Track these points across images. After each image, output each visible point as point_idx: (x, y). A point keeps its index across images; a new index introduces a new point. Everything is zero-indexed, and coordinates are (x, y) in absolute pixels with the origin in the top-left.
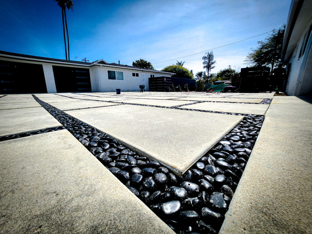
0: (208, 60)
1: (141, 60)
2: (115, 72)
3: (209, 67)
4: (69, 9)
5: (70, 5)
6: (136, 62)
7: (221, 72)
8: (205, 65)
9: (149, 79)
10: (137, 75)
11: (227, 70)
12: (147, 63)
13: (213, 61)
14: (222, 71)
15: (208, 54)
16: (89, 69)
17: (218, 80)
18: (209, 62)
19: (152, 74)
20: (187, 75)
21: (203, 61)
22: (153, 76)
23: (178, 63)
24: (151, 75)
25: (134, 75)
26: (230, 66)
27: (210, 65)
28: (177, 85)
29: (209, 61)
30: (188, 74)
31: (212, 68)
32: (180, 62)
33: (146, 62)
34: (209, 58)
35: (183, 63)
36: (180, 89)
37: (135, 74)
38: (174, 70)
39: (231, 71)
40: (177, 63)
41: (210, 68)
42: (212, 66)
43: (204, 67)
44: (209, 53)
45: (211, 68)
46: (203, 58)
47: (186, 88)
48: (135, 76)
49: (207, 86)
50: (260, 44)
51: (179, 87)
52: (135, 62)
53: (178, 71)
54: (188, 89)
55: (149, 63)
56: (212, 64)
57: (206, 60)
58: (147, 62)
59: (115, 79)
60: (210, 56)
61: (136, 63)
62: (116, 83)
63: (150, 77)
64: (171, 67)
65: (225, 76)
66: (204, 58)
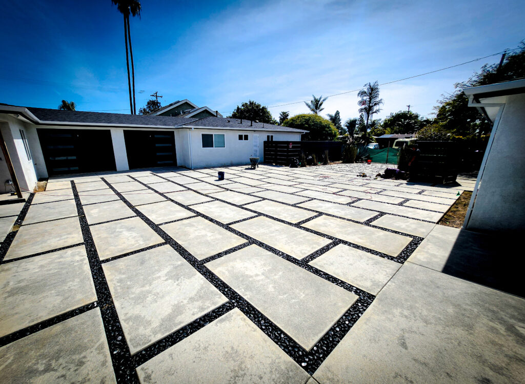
0: (368, 97)
1: (250, 102)
2: (212, 135)
3: (369, 110)
4: (134, 15)
5: (136, 9)
6: (243, 106)
7: (393, 117)
8: (363, 107)
9: (265, 142)
10: (246, 138)
11: (403, 114)
12: (261, 107)
13: (378, 100)
14: (394, 114)
15: (369, 87)
16: (173, 132)
17: (384, 133)
18: (370, 101)
19: (270, 135)
20: (327, 131)
21: (360, 99)
22: (272, 137)
23: (315, 99)
24: (268, 137)
25: (240, 137)
26: (409, 106)
27: (372, 106)
28: (310, 154)
29: (370, 99)
30: (330, 130)
31: (375, 112)
32: (318, 97)
33: (258, 106)
34: (371, 94)
35: (324, 100)
36: (315, 160)
37: (242, 136)
38: (307, 123)
39: (411, 116)
40: (313, 99)
41: (370, 112)
42: (375, 108)
43: (361, 110)
44: (372, 85)
45: (373, 113)
46: (359, 93)
47: (326, 158)
48: (242, 139)
49: (362, 151)
50: (458, 89)
51: (313, 157)
52: (240, 107)
53: (313, 125)
54: (328, 159)
55: (263, 108)
56: (375, 104)
57: (365, 98)
58: (260, 105)
59: (213, 147)
60: (372, 91)
61: (242, 108)
62: (212, 153)
63: (266, 139)
64: (302, 117)
65: (399, 125)
66: (362, 93)
